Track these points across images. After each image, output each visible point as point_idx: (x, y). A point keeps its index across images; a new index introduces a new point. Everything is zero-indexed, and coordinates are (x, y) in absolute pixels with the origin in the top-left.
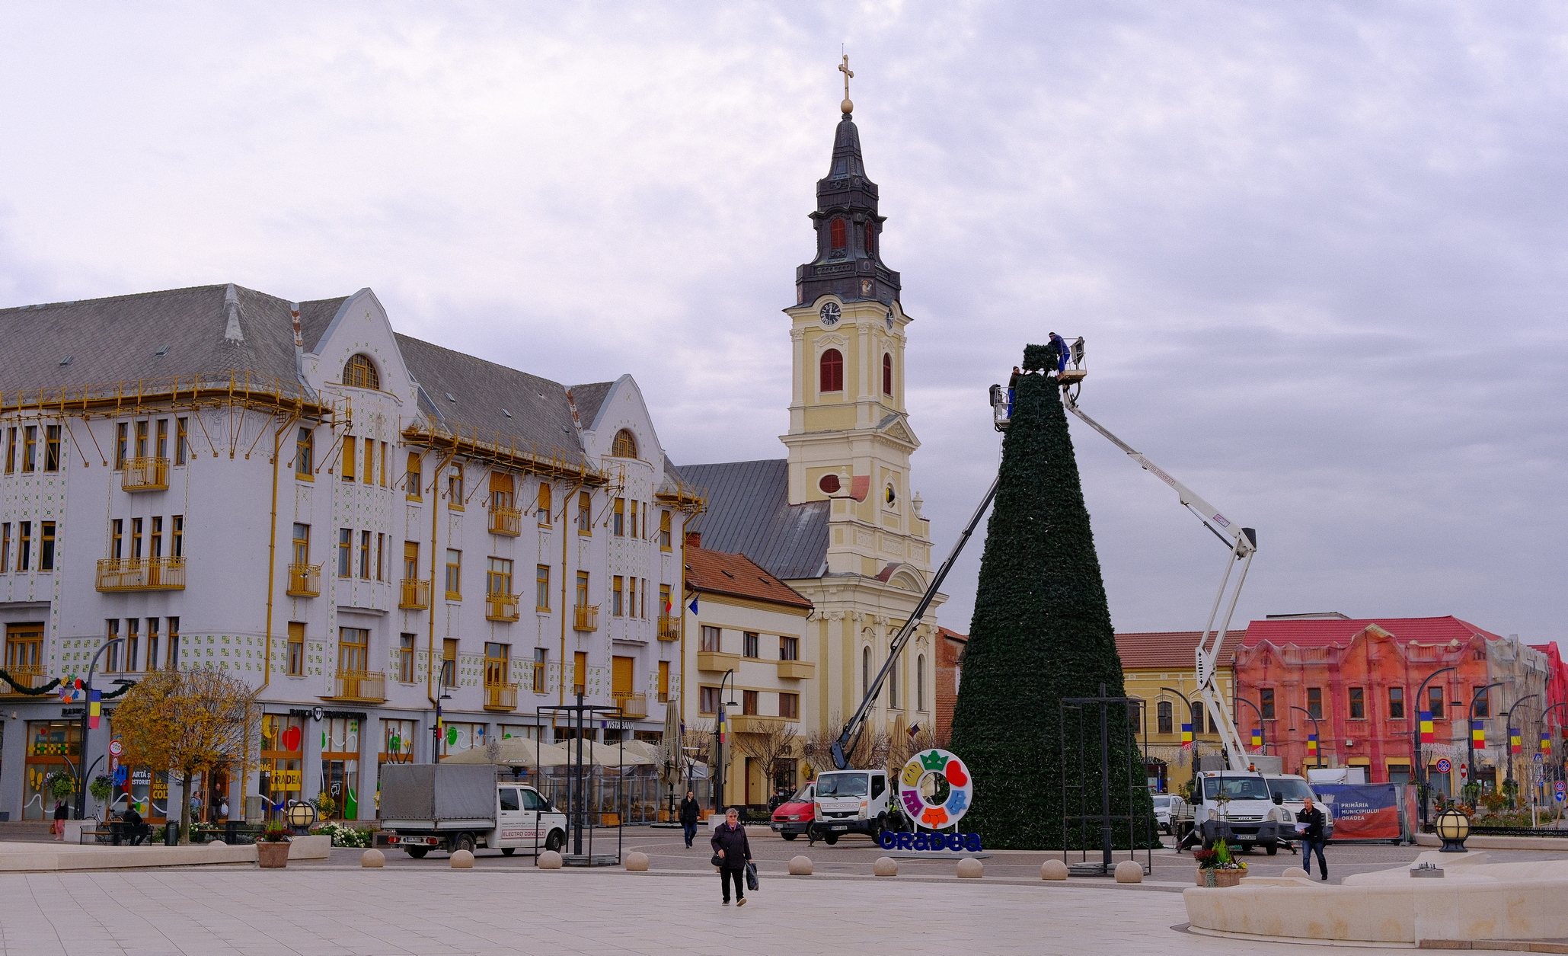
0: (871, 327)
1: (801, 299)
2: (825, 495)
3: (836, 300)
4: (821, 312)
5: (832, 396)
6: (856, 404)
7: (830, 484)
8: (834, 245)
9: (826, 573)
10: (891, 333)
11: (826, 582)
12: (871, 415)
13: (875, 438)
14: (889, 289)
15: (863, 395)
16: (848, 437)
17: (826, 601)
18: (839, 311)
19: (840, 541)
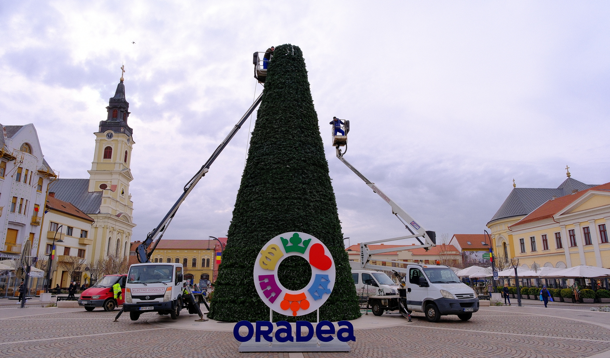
0: (123, 141)
1: (100, 131)
2: (101, 190)
3: (112, 132)
4: (107, 135)
5: (107, 160)
6: (115, 163)
7: (104, 187)
8: (113, 117)
9: (99, 213)
10: (128, 145)
11: (99, 215)
12: (120, 167)
13: (120, 174)
14: (129, 133)
15: (118, 161)
16: (111, 173)
17: (99, 222)
18: (113, 135)
19: (105, 203)
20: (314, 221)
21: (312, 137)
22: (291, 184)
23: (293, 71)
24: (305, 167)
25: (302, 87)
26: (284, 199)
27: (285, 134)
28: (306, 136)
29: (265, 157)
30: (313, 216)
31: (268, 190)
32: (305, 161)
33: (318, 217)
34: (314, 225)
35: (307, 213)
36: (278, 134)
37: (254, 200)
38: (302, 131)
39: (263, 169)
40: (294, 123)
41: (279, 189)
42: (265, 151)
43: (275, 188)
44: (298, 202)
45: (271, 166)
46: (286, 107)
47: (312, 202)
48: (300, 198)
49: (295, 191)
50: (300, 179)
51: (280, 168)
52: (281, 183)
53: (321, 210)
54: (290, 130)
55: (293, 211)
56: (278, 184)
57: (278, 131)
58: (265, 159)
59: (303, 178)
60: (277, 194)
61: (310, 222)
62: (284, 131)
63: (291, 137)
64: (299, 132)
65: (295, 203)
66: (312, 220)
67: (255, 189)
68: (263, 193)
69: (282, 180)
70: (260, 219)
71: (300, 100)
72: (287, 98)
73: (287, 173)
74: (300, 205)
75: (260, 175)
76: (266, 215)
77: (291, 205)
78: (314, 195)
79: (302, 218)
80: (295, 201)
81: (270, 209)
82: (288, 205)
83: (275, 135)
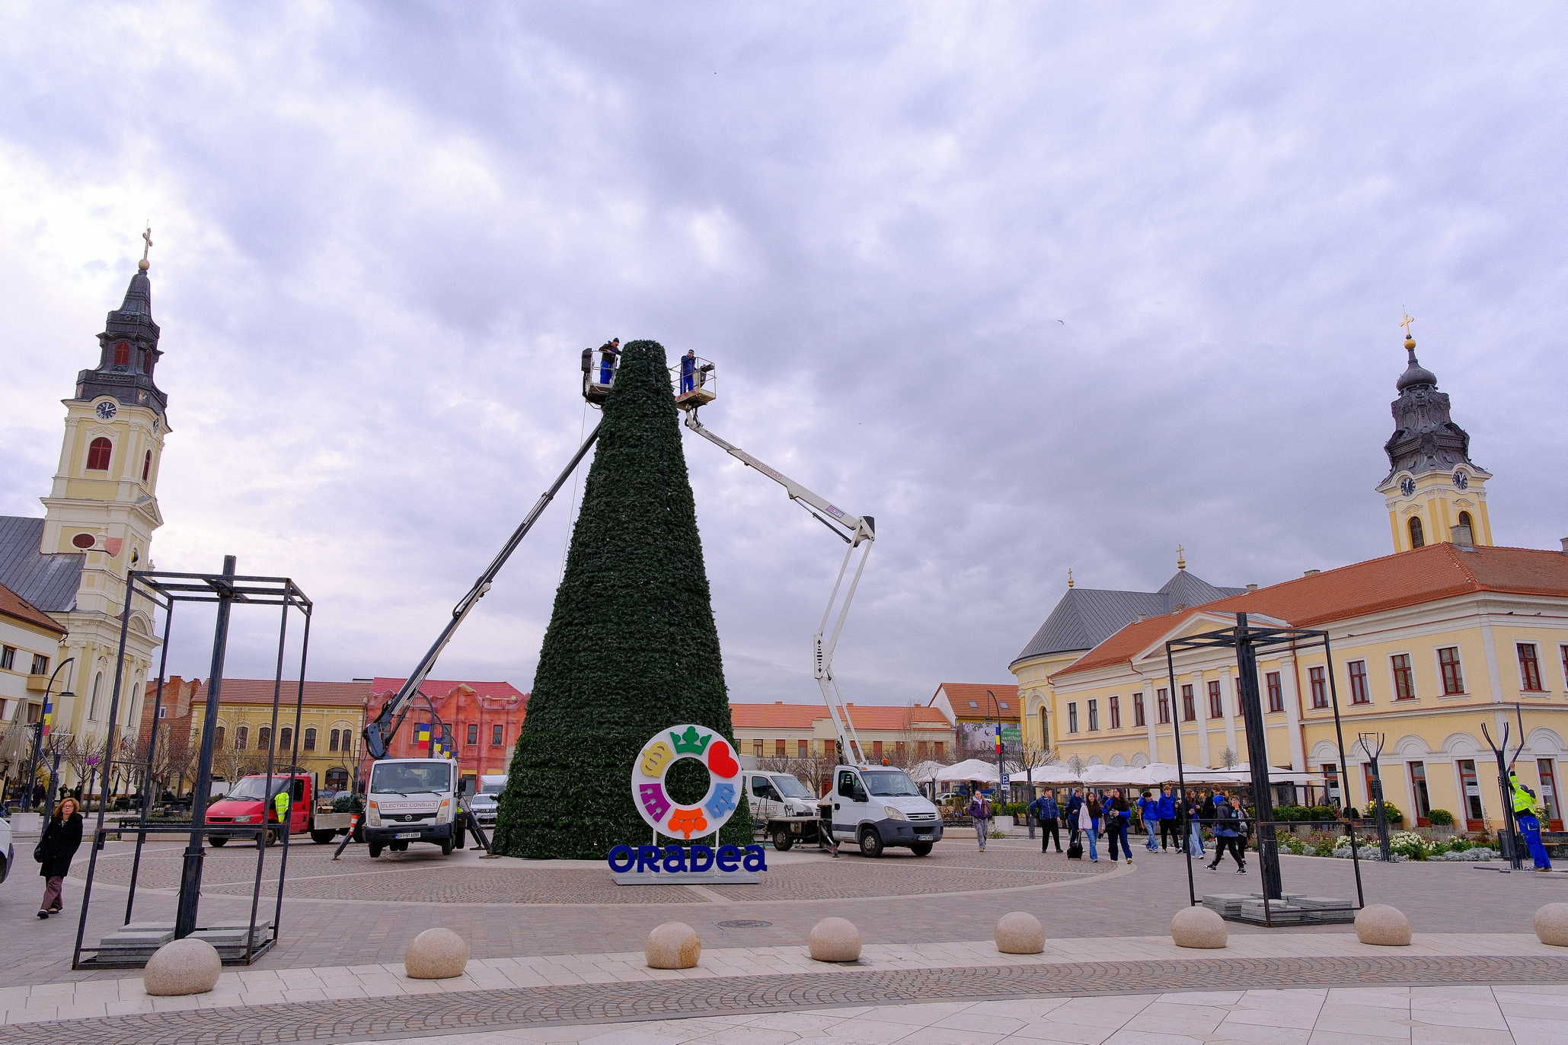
20: (687, 689)
21: (686, 539)
23: (655, 415)
24: (673, 596)
25: (671, 446)
26: (637, 651)
27: (641, 534)
28: (676, 539)
29: (604, 574)
30: (687, 683)
31: (611, 635)
32: (673, 584)
33: (693, 684)
34: (687, 697)
35: (676, 677)
36: (628, 533)
37: (585, 650)
38: (669, 529)
39: (601, 596)
40: (657, 514)
41: (630, 633)
42: (604, 563)
43: (622, 630)
44: (663, 657)
45: (615, 591)
46: (642, 484)
47: (684, 656)
48: (665, 650)
49: (656, 638)
50: (664, 616)
51: (632, 596)
52: (633, 622)
53: (699, 671)
54: (650, 528)
55: (653, 673)
56: (627, 624)
57: (627, 528)
58: (604, 577)
59: (670, 614)
60: (627, 643)
61: (682, 692)
62: (639, 529)
63: (650, 540)
64: (664, 531)
65: (656, 660)
66: (684, 689)
67: (587, 631)
68: (601, 639)
69: (633, 617)
70: (597, 686)
71: (667, 472)
72: (644, 467)
74: (665, 663)
75: (596, 607)
76: (607, 678)
77: (649, 662)
78: (689, 645)
80: (657, 656)
81: (615, 667)
82: (644, 663)
83: (622, 535)
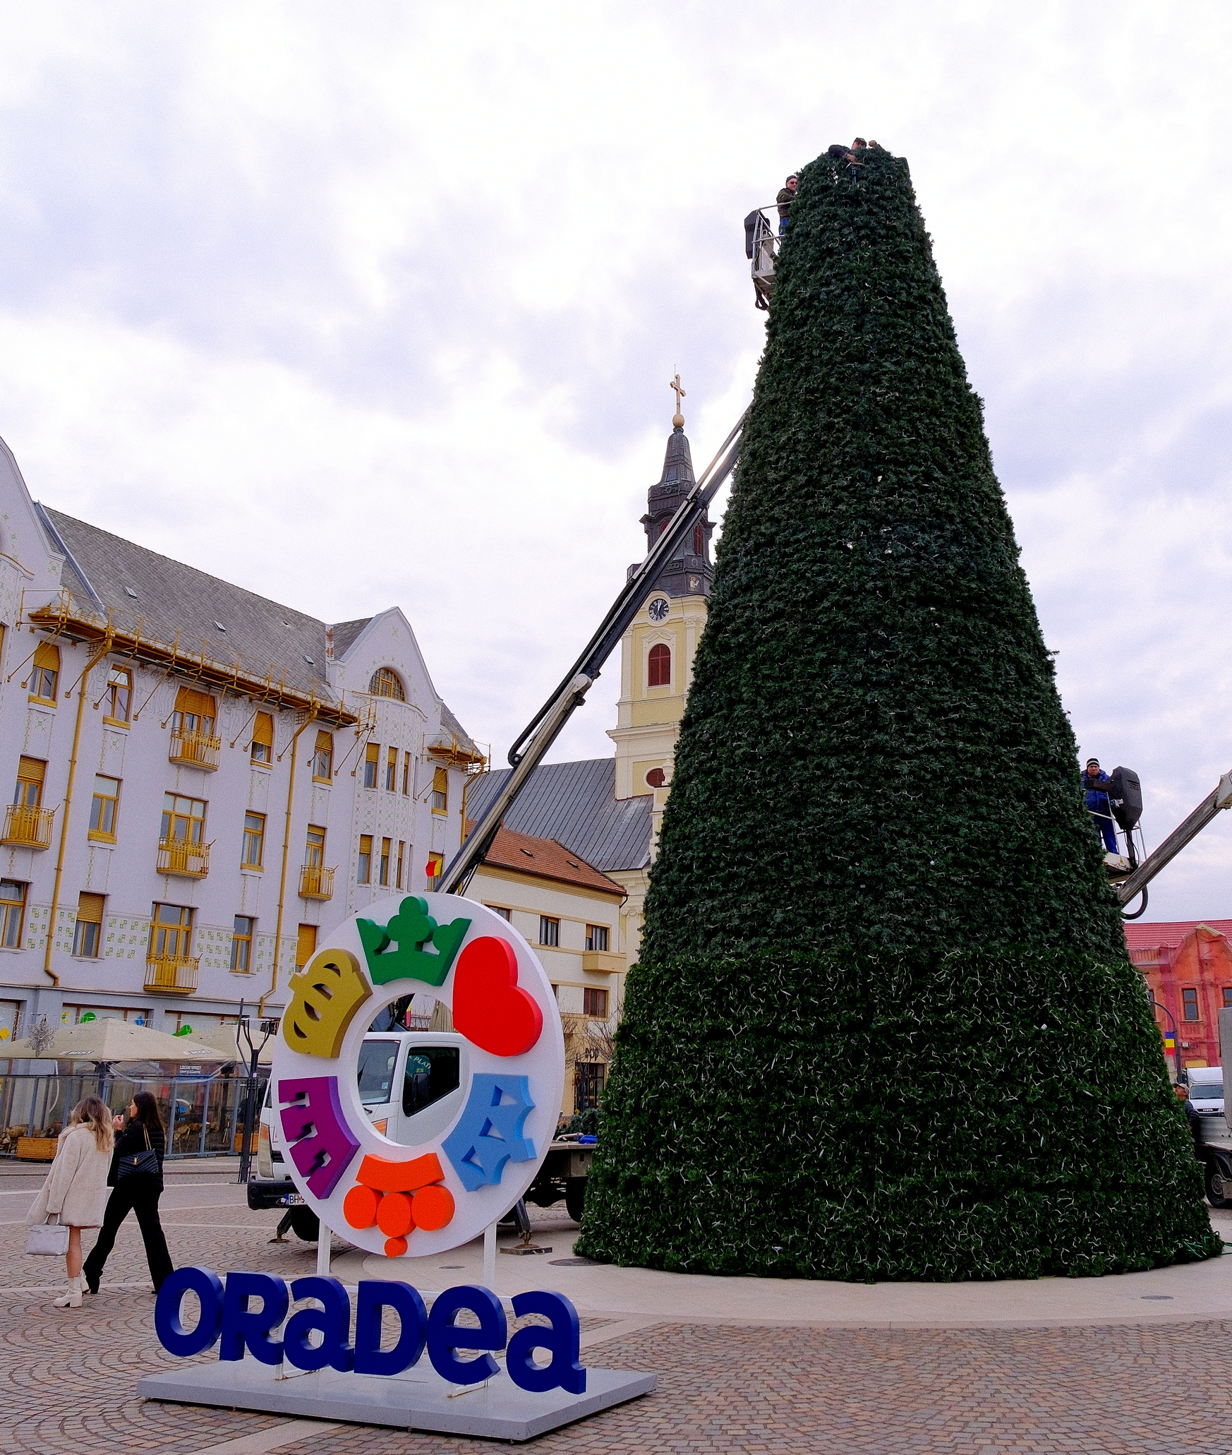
22: (820, 695)
23: (850, 246)
25: (886, 300)
26: (788, 757)
30: (908, 819)
31: (740, 729)
35: (880, 808)
40: (845, 446)
41: (775, 718)
43: (759, 716)
44: (844, 765)
48: (852, 748)
49: (831, 720)
52: (785, 693)
53: (956, 788)
55: (823, 804)
59: (869, 662)
60: (767, 742)
61: (894, 842)
62: (803, 487)
63: (825, 505)
65: (832, 771)
69: (786, 684)
71: (871, 354)
73: (808, 653)
74: (850, 777)
76: (723, 828)
77: (814, 779)
79: (854, 827)
80: (833, 762)
81: (740, 802)
82: (802, 782)
